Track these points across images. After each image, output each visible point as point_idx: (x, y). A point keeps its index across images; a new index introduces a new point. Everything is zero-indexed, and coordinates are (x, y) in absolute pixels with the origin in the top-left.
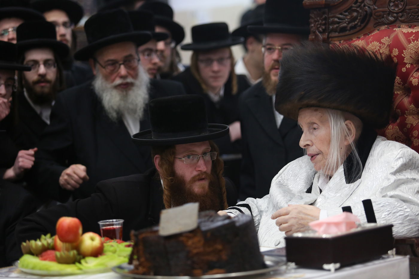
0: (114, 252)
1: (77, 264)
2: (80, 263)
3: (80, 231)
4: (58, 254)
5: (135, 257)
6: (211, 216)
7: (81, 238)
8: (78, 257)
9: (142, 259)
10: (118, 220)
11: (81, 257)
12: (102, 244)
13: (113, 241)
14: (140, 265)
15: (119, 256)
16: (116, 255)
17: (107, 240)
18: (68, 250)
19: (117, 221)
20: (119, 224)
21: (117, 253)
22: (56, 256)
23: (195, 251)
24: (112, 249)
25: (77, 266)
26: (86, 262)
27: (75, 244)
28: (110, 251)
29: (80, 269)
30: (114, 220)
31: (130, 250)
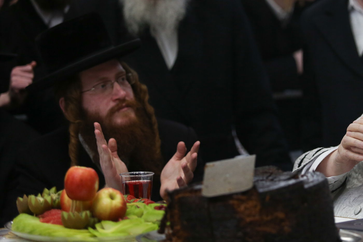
0: (140, 215)
1: (91, 230)
2: (94, 228)
3: (97, 186)
4: (65, 214)
5: (168, 224)
6: (271, 174)
7: (96, 194)
8: (92, 220)
9: (178, 227)
10: (146, 172)
11: (96, 220)
12: (124, 204)
13: (138, 200)
14: (174, 234)
15: (147, 221)
16: (142, 220)
17: (131, 198)
18: (78, 210)
19: (144, 174)
20: (146, 178)
21: (144, 216)
22: (63, 217)
23: (248, 220)
24: (137, 211)
25: (90, 232)
26: (103, 228)
27: (88, 203)
28: (134, 214)
29: (95, 236)
30: (142, 172)
31: (161, 213)
